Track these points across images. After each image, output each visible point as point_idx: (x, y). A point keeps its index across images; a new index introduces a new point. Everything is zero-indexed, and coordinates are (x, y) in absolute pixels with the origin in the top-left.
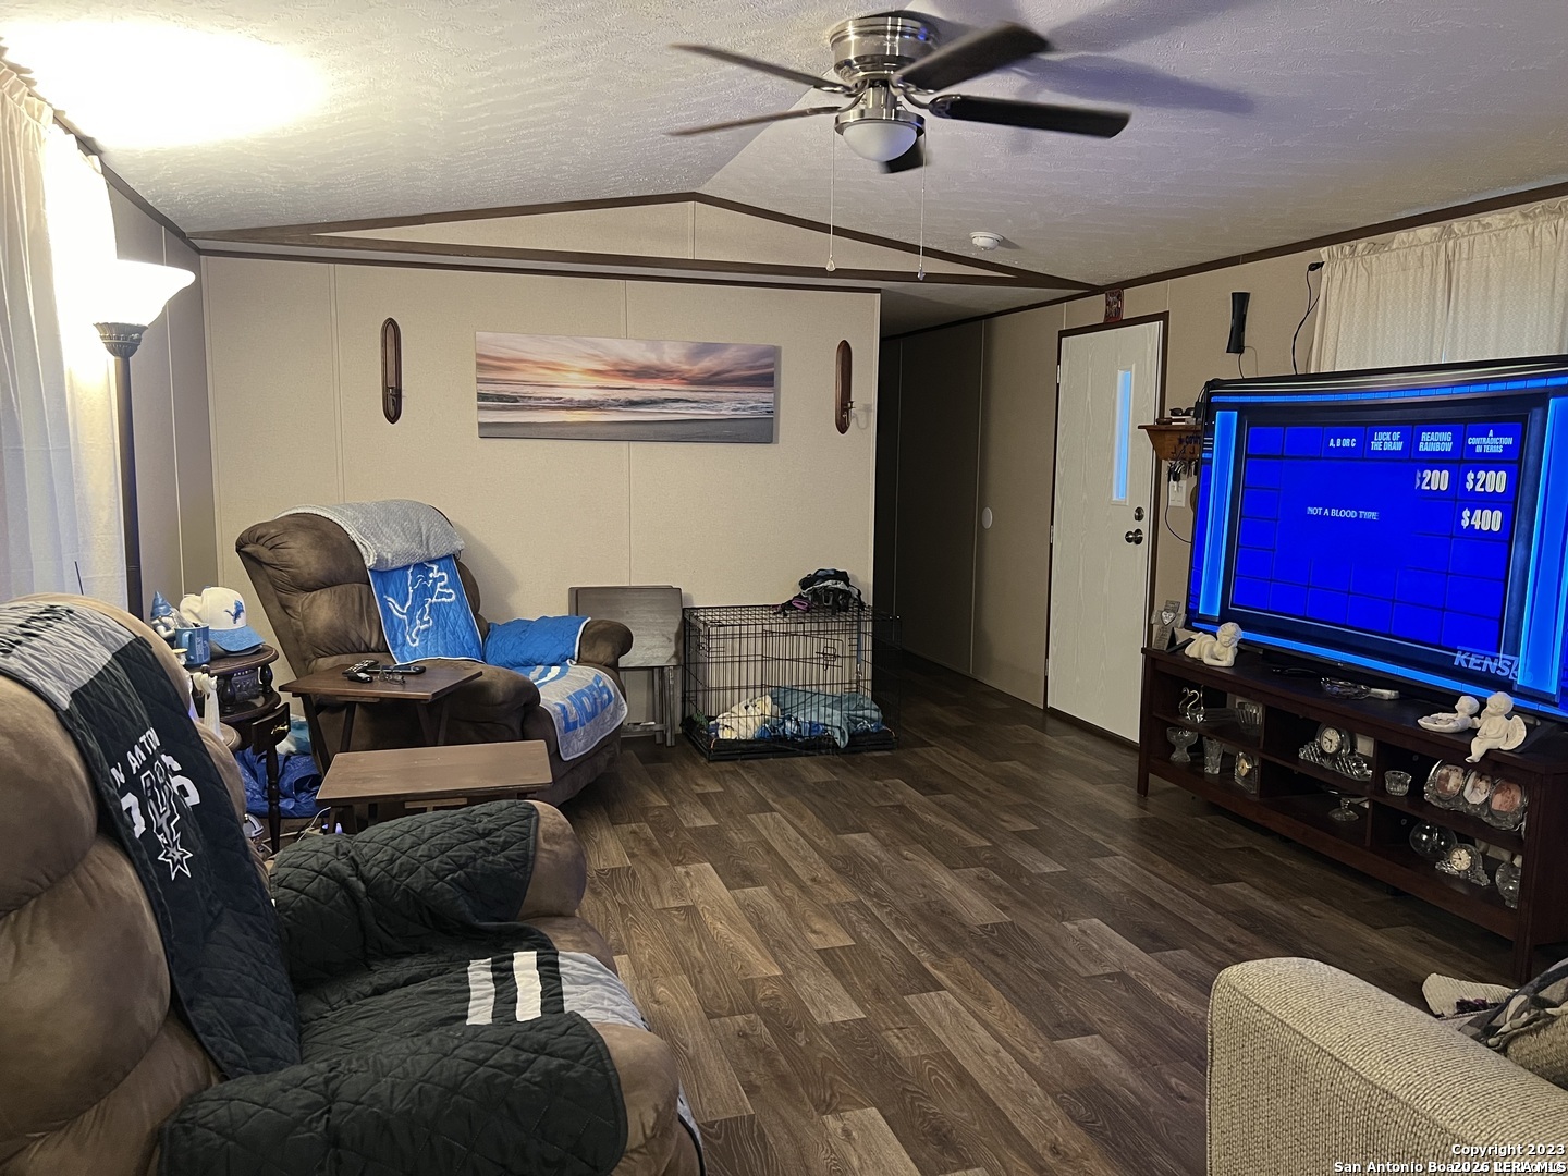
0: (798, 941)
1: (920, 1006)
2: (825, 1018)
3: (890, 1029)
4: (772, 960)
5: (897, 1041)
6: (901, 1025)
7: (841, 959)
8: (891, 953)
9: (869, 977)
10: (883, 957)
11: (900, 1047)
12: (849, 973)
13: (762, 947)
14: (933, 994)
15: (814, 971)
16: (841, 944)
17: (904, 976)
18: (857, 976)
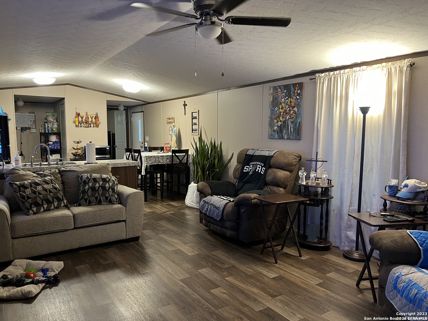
0: (227, 289)
1: (185, 275)
2: (207, 269)
3: (191, 268)
4: (230, 282)
5: (189, 266)
6: (189, 270)
7: (212, 285)
8: (198, 289)
9: (201, 281)
10: (200, 287)
11: (188, 265)
12: (207, 281)
13: (237, 286)
14: (183, 278)
15: (217, 280)
16: (214, 290)
17: (192, 282)
18: (204, 281)
